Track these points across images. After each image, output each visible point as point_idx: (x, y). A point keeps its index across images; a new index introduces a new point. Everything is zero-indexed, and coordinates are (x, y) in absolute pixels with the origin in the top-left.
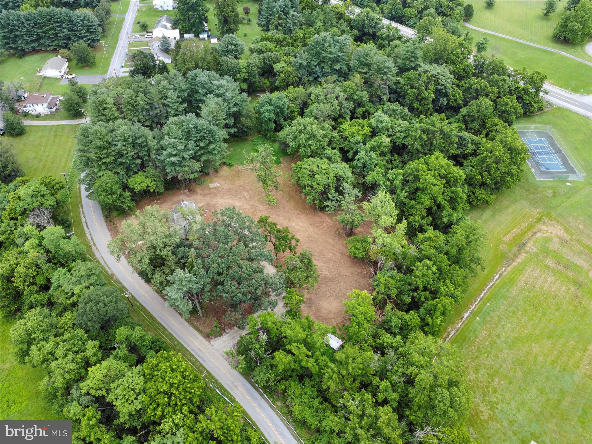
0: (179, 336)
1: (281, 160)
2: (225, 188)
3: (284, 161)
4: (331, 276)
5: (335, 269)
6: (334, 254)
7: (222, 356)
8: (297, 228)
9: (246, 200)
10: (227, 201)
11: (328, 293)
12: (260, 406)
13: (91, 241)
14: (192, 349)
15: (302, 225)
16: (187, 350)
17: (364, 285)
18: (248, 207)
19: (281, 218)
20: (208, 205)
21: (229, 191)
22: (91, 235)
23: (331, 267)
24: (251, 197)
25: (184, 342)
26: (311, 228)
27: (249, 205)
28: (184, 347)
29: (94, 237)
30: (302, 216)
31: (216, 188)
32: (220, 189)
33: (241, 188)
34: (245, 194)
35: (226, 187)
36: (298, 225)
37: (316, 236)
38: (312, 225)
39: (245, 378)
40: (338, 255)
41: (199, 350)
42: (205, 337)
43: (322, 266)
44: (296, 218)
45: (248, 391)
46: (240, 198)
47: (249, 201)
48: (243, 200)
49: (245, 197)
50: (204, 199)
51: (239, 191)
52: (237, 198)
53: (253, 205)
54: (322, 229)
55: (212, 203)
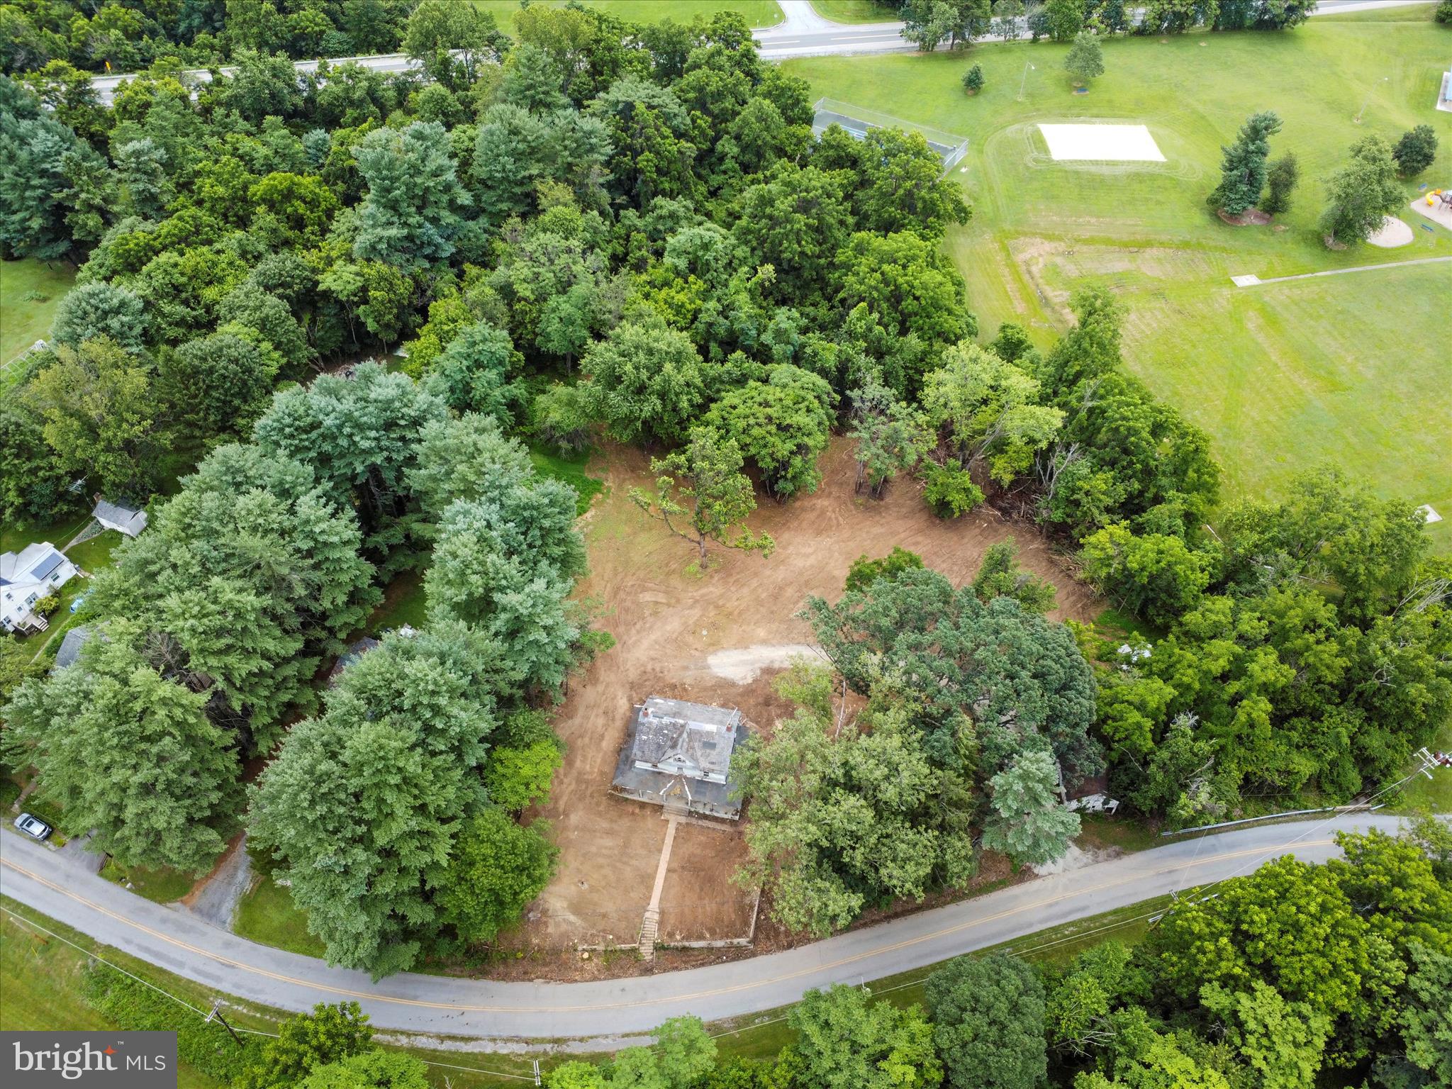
0: (994, 936)
1: (590, 476)
3: (602, 474)
7: (1086, 865)
8: (812, 561)
9: (669, 605)
10: (645, 643)
12: (1231, 846)
13: (540, 1048)
14: (1041, 922)
15: (810, 550)
16: (1040, 934)
18: (696, 612)
19: (768, 572)
22: (508, 1040)
24: (666, 592)
25: (1013, 930)
26: (827, 541)
27: (691, 607)
28: (1030, 936)
30: (786, 536)
33: (622, 595)
34: (647, 597)
36: (807, 556)
38: (819, 534)
39: (1158, 845)
40: (920, 539)
41: (1050, 905)
42: (1021, 881)
44: (785, 548)
45: (1189, 854)
46: (655, 614)
47: (678, 601)
48: (664, 611)
49: (656, 603)
50: (607, 686)
51: (628, 604)
52: (651, 619)
53: (696, 601)
54: (838, 525)
55: (633, 674)
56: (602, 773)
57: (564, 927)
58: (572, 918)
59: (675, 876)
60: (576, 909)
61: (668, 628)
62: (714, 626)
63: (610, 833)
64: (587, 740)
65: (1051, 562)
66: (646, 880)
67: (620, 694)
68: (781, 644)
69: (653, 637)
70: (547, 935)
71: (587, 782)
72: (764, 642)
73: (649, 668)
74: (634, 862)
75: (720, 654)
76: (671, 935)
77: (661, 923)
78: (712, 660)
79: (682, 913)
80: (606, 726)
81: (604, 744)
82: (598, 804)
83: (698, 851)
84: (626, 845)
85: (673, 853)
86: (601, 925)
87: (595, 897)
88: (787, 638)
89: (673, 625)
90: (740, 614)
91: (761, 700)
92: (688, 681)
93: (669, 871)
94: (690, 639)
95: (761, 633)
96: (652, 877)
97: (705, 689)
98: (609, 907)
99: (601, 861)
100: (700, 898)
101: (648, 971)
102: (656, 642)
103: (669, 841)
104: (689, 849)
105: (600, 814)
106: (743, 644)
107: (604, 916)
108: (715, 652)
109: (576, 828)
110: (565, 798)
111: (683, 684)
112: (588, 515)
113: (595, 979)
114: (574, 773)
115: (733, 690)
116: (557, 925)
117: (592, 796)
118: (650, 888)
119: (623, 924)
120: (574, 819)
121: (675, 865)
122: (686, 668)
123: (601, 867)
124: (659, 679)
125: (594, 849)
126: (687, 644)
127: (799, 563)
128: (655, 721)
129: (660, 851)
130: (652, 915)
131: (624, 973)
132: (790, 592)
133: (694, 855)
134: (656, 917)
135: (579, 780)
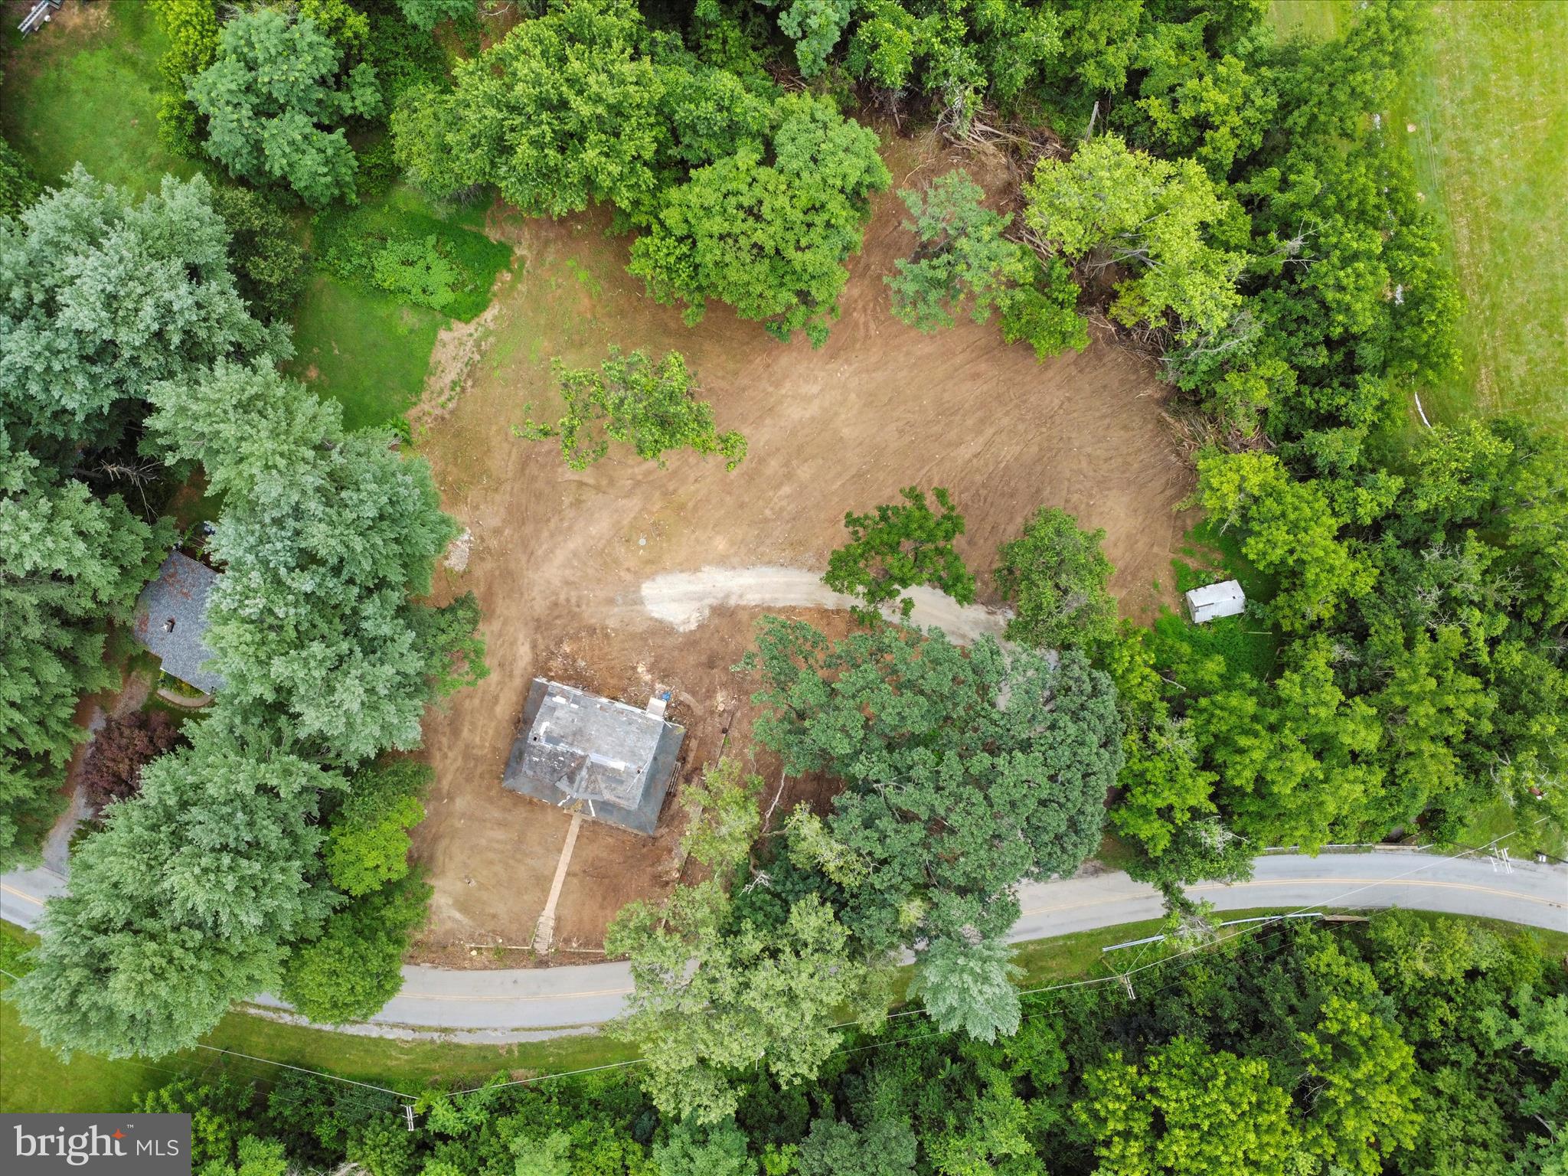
1: (493, 235)
2: (495, 522)
4: (1034, 449)
5: (1022, 419)
6: (976, 376)
8: (813, 409)
9: (598, 488)
10: (560, 556)
11: (1075, 497)
13: (427, 1036)
15: (815, 389)
17: (1122, 382)
18: (634, 504)
20: (540, 625)
21: (517, 516)
22: (393, 1026)
23: (1006, 421)
26: (843, 371)
27: (629, 495)
29: (412, 1021)
30: (785, 360)
31: (477, 554)
32: (493, 543)
33: (533, 469)
35: (492, 516)
36: (808, 399)
37: (879, 376)
38: (833, 357)
40: (983, 366)
43: (989, 444)
44: (778, 385)
46: (578, 503)
47: (612, 482)
48: (591, 498)
49: (581, 484)
50: (505, 623)
51: (539, 485)
52: (570, 513)
53: (638, 484)
54: (867, 337)
55: (540, 606)
56: (494, 749)
57: (449, 925)
58: (458, 915)
59: (575, 881)
60: (463, 906)
61: (593, 530)
62: (658, 531)
63: (502, 824)
64: (476, 702)
65: (1160, 421)
66: (543, 882)
67: (521, 637)
68: (745, 565)
69: (571, 545)
70: (431, 931)
71: (477, 759)
72: (723, 561)
73: (562, 597)
74: (529, 861)
75: (660, 580)
76: (567, 941)
77: (557, 930)
78: (647, 589)
79: (581, 921)
80: (501, 683)
81: (498, 709)
82: (489, 788)
83: (604, 855)
84: (521, 840)
85: (574, 855)
86: (491, 925)
87: (485, 895)
88: (753, 555)
89: (600, 527)
90: (695, 508)
91: (704, 658)
92: (612, 623)
93: (568, 874)
94: (621, 551)
95: (721, 544)
96: (550, 879)
97: (633, 636)
98: (500, 908)
99: (491, 855)
100: (602, 907)
101: (542, 963)
102: (575, 554)
103: (571, 840)
104: (594, 851)
105: (490, 800)
106: (692, 566)
107: (494, 916)
108: (651, 576)
109: (463, 815)
110: (449, 777)
111: (604, 628)
112: (489, 315)
113: (485, 968)
114: (461, 744)
115: (670, 642)
116: (442, 922)
117: (482, 776)
118: (546, 892)
119: (515, 927)
120: (460, 804)
121: (576, 868)
122: (611, 601)
123: (491, 863)
124: (573, 616)
125: (483, 842)
126: (616, 561)
127: (795, 413)
128: (549, 747)
129: (560, 851)
130: (547, 919)
131: (518, 965)
132: (774, 465)
133: (601, 859)
134: (552, 923)
135: (467, 755)
